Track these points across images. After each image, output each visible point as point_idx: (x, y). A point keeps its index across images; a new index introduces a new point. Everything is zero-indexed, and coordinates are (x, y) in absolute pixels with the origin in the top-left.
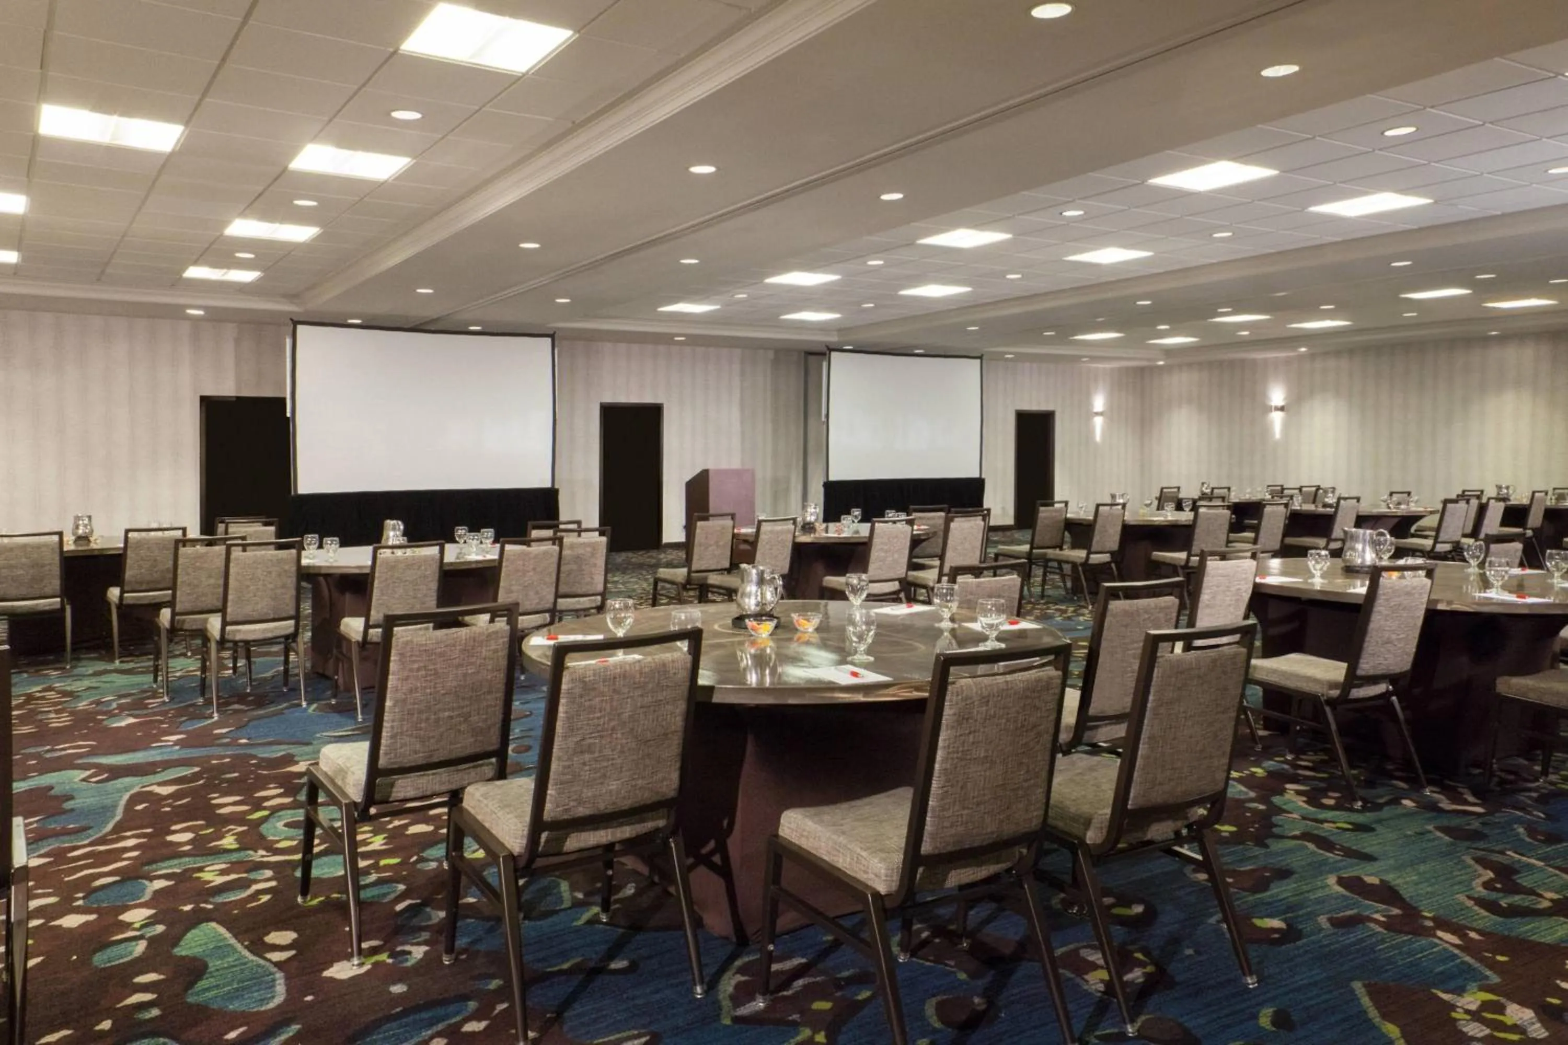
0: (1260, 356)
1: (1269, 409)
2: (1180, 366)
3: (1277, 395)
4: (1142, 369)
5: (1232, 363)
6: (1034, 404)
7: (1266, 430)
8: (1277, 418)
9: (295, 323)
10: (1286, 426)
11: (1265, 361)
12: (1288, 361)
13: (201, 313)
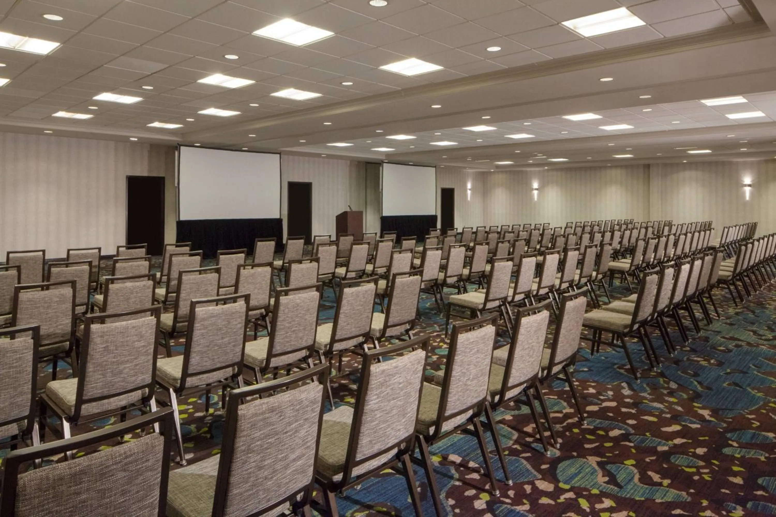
0: (528, 169)
1: (533, 189)
2: (498, 172)
3: (535, 185)
4: (483, 173)
5: (519, 172)
6: (448, 185)
7: (531, 197)
8: (535, 192)
9: (180, 145)
10: (539, 196)
11: (531, 171)
12: (539, 172)
13: (136, 139)
